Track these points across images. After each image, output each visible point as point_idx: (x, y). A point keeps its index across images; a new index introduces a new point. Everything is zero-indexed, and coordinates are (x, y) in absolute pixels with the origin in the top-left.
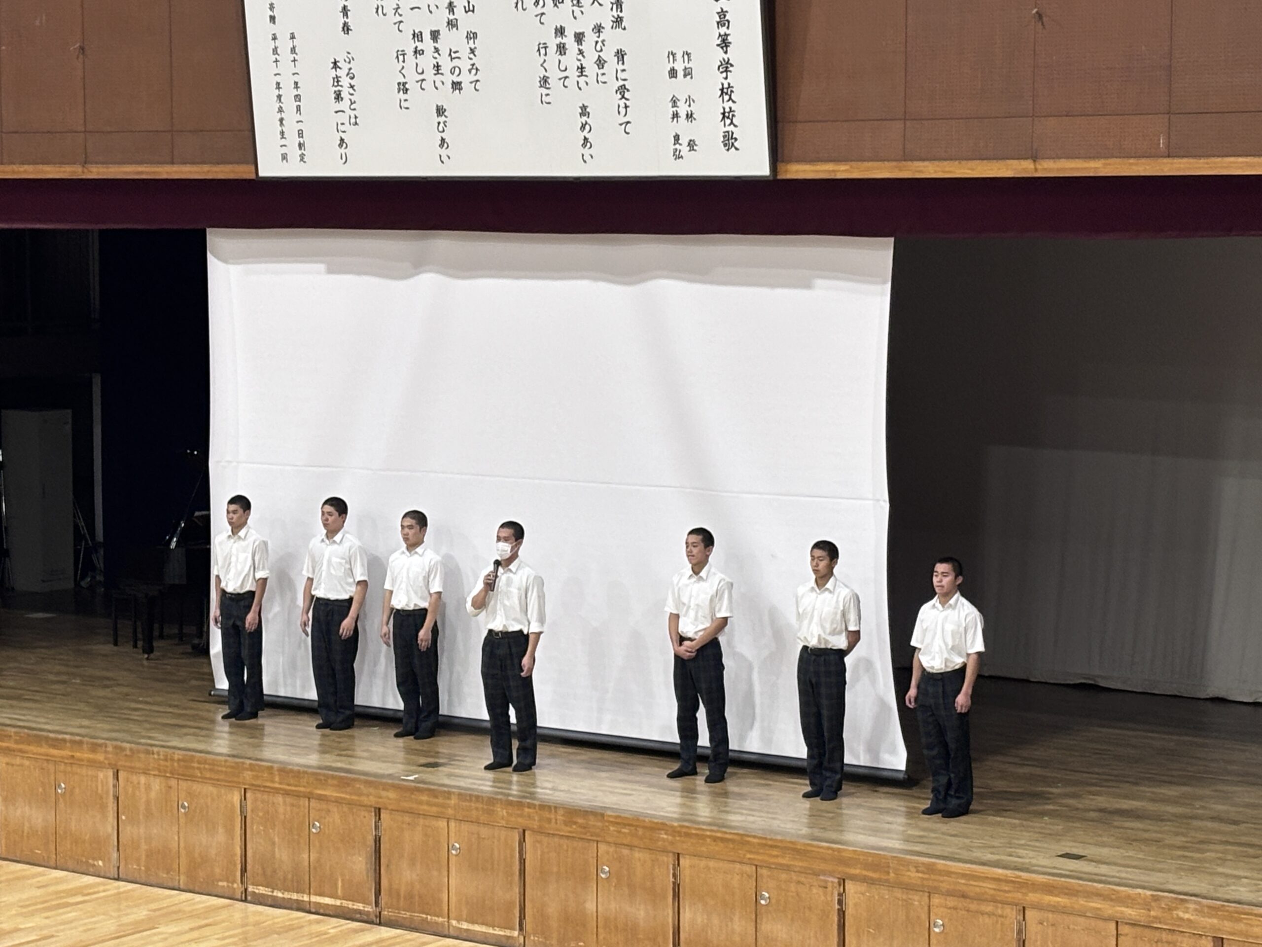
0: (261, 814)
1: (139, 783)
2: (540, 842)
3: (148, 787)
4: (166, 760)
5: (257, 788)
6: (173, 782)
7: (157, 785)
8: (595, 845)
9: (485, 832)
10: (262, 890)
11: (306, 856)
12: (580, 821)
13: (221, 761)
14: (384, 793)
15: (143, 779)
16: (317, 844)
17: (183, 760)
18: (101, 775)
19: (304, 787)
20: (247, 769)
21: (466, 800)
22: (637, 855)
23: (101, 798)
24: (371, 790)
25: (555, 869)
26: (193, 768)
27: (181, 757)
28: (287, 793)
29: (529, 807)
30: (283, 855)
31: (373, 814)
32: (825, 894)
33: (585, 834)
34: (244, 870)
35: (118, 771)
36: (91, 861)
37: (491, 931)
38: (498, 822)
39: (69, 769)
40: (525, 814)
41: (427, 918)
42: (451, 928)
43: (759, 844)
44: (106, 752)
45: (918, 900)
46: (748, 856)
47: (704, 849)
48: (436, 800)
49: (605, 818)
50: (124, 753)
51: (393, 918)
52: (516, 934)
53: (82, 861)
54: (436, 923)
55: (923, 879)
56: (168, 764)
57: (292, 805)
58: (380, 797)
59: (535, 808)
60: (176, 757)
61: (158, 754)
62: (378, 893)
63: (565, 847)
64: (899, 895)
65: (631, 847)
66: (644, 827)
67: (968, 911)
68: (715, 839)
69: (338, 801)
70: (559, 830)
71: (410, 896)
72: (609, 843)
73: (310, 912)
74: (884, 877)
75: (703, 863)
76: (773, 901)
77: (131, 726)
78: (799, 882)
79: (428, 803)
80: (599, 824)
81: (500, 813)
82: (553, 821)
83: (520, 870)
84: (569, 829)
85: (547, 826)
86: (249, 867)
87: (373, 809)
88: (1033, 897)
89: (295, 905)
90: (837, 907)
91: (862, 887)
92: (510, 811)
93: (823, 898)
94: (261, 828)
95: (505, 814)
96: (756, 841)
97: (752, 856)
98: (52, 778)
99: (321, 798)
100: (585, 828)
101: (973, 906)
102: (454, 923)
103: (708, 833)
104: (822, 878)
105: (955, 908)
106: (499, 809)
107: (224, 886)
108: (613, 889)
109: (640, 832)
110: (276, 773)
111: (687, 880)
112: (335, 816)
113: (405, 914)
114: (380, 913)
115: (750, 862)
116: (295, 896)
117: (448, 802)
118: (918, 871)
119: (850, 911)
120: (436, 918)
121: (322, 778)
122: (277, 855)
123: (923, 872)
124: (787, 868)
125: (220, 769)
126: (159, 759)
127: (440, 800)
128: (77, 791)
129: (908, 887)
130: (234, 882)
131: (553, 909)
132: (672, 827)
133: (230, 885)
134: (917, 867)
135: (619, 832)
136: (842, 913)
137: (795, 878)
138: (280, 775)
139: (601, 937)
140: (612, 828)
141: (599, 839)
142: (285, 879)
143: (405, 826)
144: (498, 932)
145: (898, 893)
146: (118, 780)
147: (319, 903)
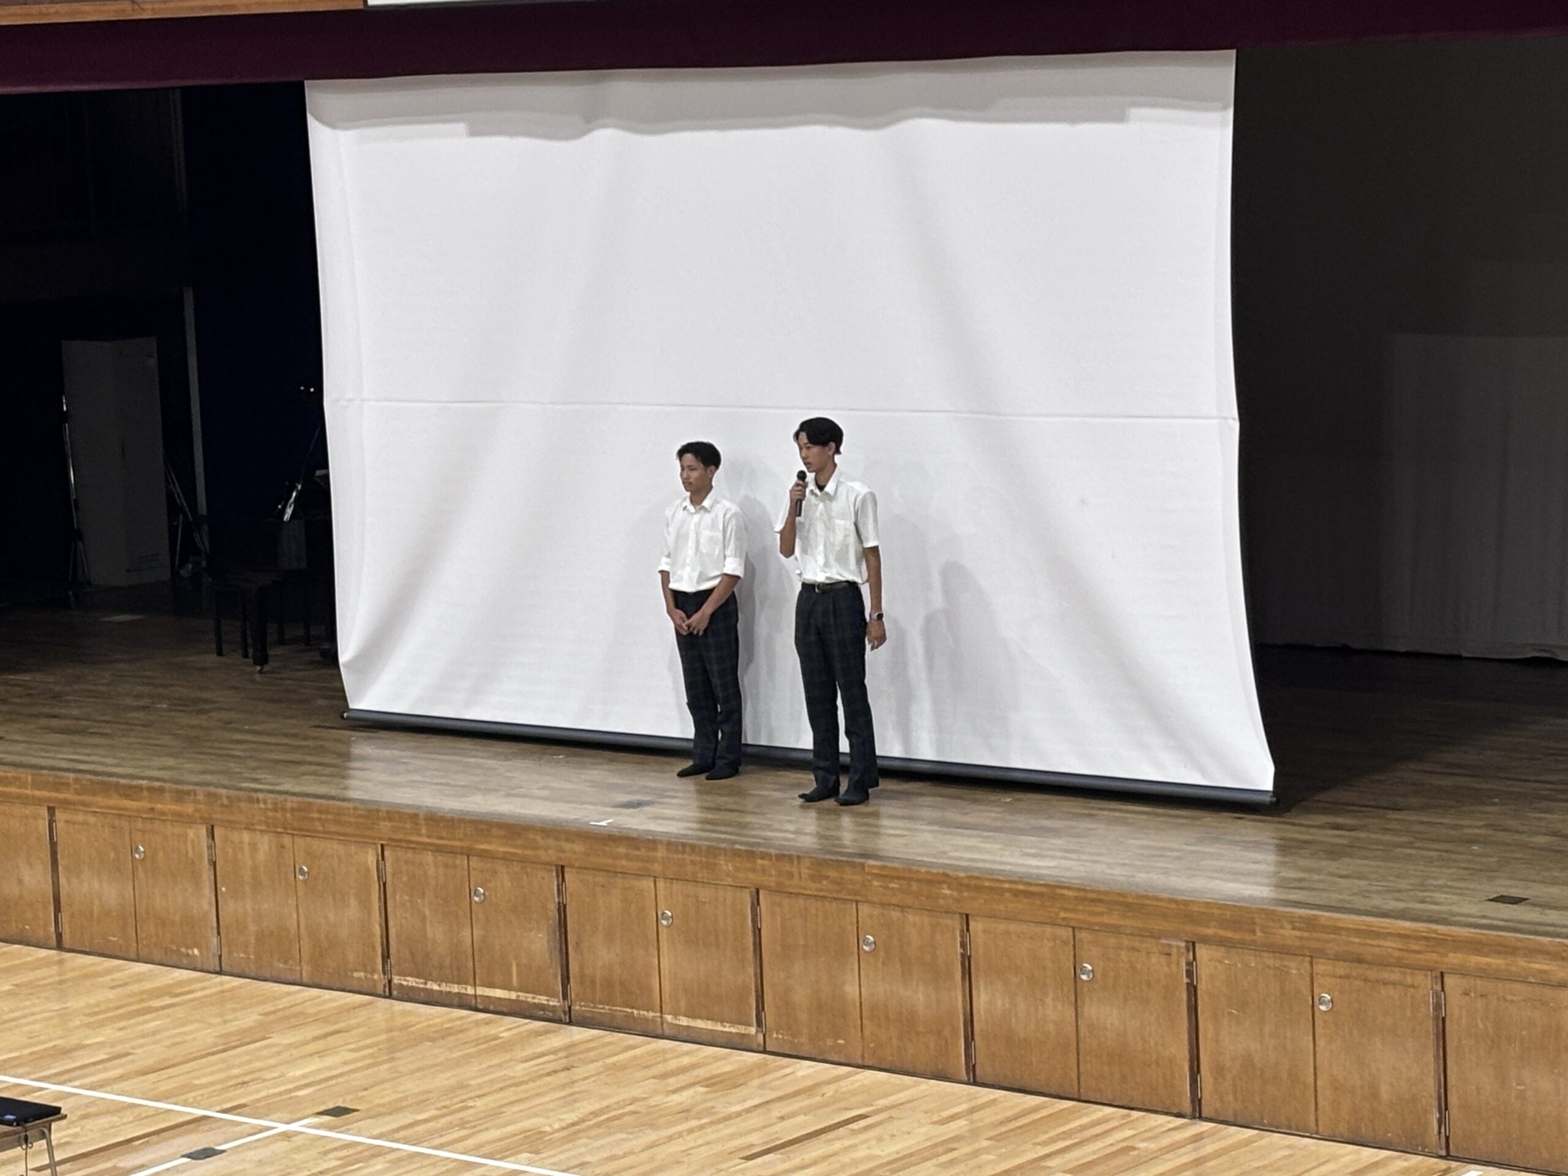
0: (405, 879)
1: (241, 843)
2: (780, 905)
3: (254, 847)
4: (275, 810)
5: (397, 844)
6: (287, 840)
7: (265, 843)
8: (854, 906)
9: (705, 893)
10: (411, 982)
11: (467, 933)
12: (833, 874)
13: (349, 809)
14: (567, 846)
15: (246, 836)
16: (481, 916)
17: (299, 810)
18: (191, 833)
19: (460, 840)
20: (384, 819)
21: (677, 852)
22: (912, 918)
23: (193, 862)
24: (551, 842)
25: (802, 942)
26: (312, 819)
27: (295, 805)
28: (438, 850)
29: (762, 858)
30: (436, 933)
31: (554, 874)
32: (1169, 965)
33: (838, 892)
34: (386, 956)
35: (213, 827)
36: (183, 950)
37: (719, 1027)
38: (722, 880)
39: (148, 826)
40: (758, 867)
41: (633, 1013)
42: (665, 1025)
43: (1076, 898)
44: (196, 802)
45: (1295, 968)
46: (1062, 915)
47: (1002, 907)
48: (637, 853)
49: (867, 870)
50: (219, 802)
51: (588, 1015)
52: (753, 1030)
53: (172, 950)
54: (646, 1019)
55: (1301, 938)
56: (279, 815)
57: (446, 866)
58: (562, 851)
59: (771, 859)
60: (289, 805)
61: (265, 803)
62: (566, 979)
63: (813, 911)
64: (1271, 962)
65: (902, 908)
66: (919, 881)
67: (1366, 980)
68: (1016, 893)
69: (507, 859)
70: (805, 889)
71: (608, 984)
72: (872, 903)
73: (477, 1010)
74: (1248, 937)
75: (1001, 927)
76: (1099, 976)
77: (232, 765)
78: (1133, 949)
79: (627, 857)
80: (858, 878)
81: (725, 867)
82: (796, 875)
83: (754, 944)
84: (818, 886)
85: (787, 882)
86: (393, 951)
87: (554, 868)
88: (1454, 958)
89: (456, 1001)
90: (1185, 980)
91: (1220, 952)
92: (738, 865)
93: (1166, 969)
94: (407, 898)
95: (731, 868)
96: (1070, 893)
97: (1067, 915)
98: (127, 839)
99: (483, 855)
100: (839, 884)
101: (1372, 974)
102: (669, 1018)
103: (1007, 886)
104: (1163, 941)
105: (1347, 977)
106: (722, 862)
107: (359, 979)
108: (880, 965)
109: (915, 887)
110: (423, 822)
111: (981, 952)
112: (504, 879)
113: (604, 1008)
114: (570, 1008)
115: (1065, 924)
116: (455, 989)
117: (651, 854)
118: (1294, 928)
119: (1202, 988)
120: (645, 1013)
121: (483, 827)
122: (430, 935)
123: (1300, 929)
124: (1115, 930)
125: (347, 819)
126: (267, 809)
127: (643, 852)
128: (161, 854)
129: (1283, 951)
130: (373, 971)
131: (801, 995)
132: (957, 878)
133: (369, 976)
134: (1293, 922)
135: (887, 888)
136: (1192, 990)
137: (1126, 942)
138: (427, 824)
139: (867, 1032)
140: (876, 883)
141: (858, 898)
142: (441, 967)
143: (598, 889)
144: (728, 1028)
145: (1270, 960)
146: (213, 839)
147: (488, 997)
